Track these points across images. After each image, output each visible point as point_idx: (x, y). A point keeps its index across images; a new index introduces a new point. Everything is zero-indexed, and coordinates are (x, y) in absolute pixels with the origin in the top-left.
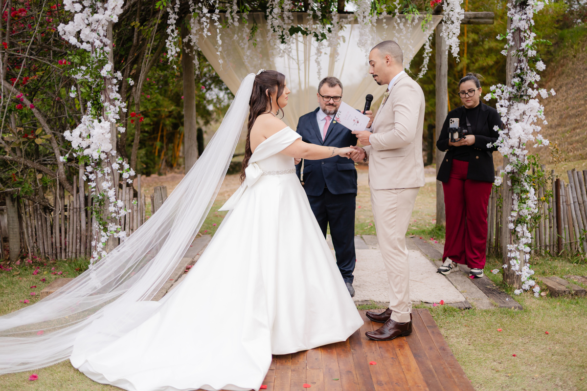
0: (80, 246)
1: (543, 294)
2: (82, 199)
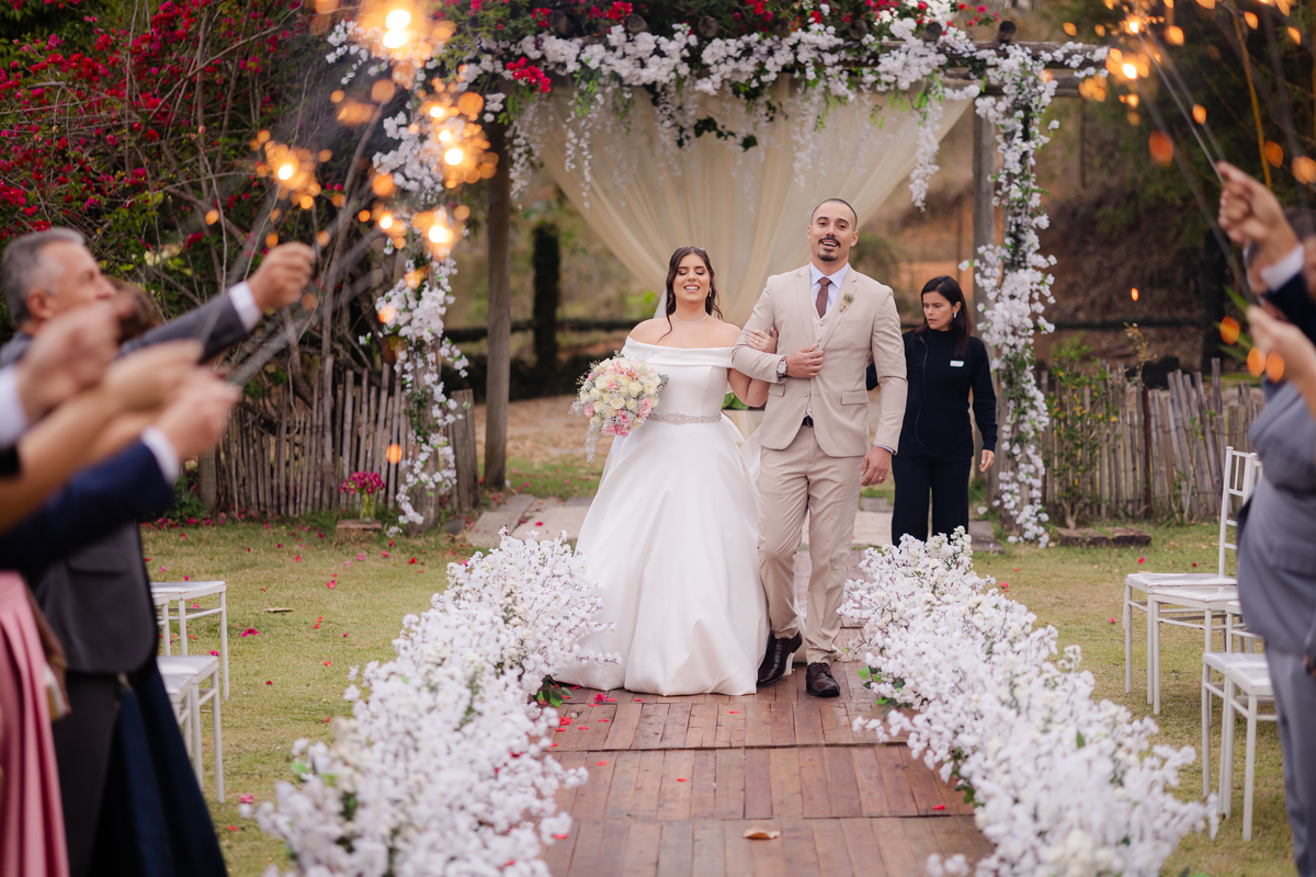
0: (321, 493)
1: (1052, 545)
2: (328, 411)
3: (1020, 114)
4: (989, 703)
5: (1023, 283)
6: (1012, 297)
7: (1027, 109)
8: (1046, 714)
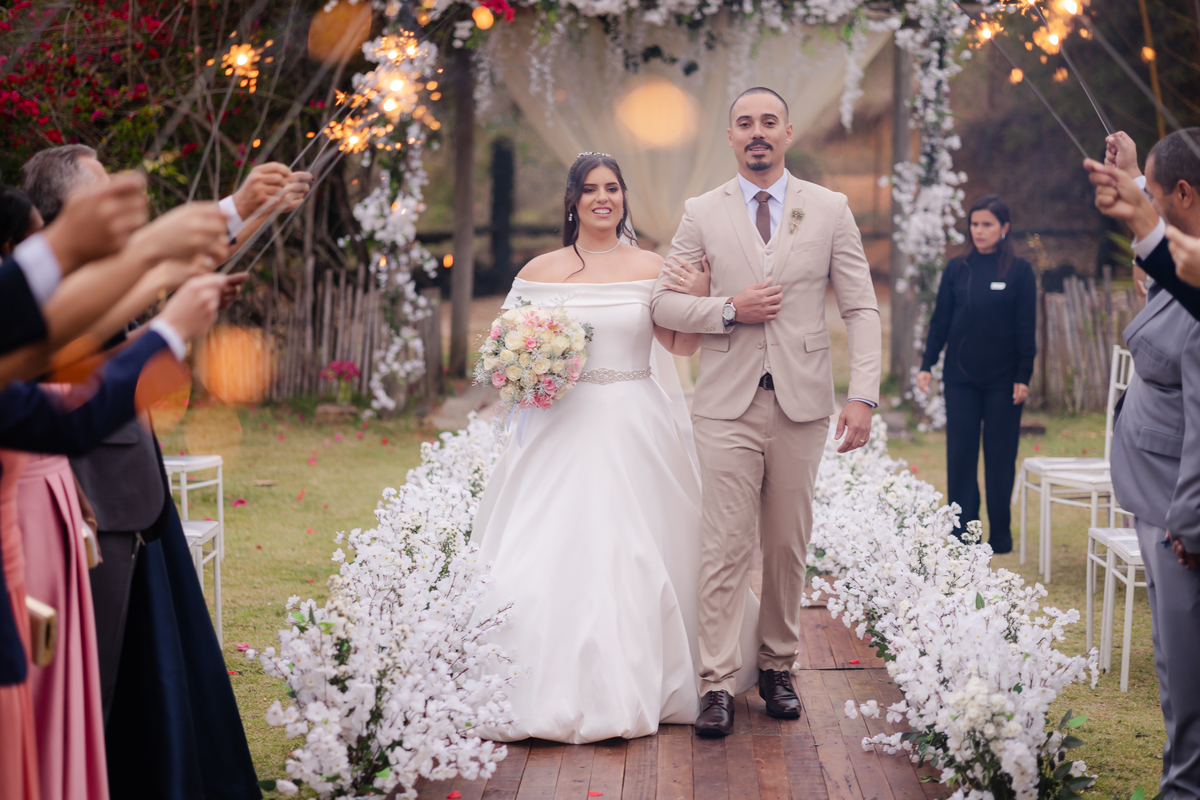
0: (302, 380)
2: (309, 306)
3: (936, 45)
4: (900, 569)
5: (936, 198)
6: (926, 210)
7: (942, 41)
8: (950, 579)
